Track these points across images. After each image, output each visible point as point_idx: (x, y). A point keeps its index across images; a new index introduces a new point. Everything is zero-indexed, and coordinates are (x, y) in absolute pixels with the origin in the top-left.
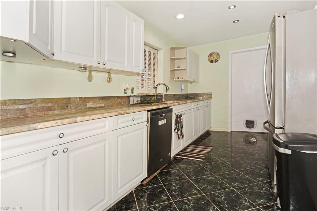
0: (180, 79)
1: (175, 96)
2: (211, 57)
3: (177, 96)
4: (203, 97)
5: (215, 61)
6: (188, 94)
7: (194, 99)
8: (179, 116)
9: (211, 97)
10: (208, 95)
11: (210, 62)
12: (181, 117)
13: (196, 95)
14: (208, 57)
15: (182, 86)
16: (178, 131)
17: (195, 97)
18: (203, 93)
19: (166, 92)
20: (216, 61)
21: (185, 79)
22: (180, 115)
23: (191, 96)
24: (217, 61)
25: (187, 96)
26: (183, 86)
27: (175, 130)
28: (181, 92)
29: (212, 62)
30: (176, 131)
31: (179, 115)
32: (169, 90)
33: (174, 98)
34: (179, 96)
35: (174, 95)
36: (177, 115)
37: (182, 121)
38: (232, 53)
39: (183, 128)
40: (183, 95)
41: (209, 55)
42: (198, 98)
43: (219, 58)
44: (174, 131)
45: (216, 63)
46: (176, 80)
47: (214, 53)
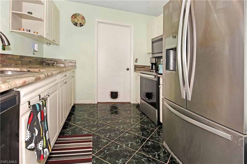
0: (32, 33)
1: (23, 59)
2: (75, 18)
3: (27, 60)
4: (65, 64)
5: (79, 24)
6: (43, 58)
7: (53, 65)
8: (38, 109)
9: (75, 66)
10: (72, 62)
11: (74, 24)
12: (45, 108)
13: (55, 61)
14: (72, 17)
15: (34, 46)
16: (36, 144)
17: (54, 63)
18: (65, 60)
19: (4, 49)
20: (81, 25)
21: (42, 35)
22: (41, 104)
23: (49, 62)
24: (83, 25)
25: (42, 60)
26: (36, 45)
27: (28, 143)
28: (34, 54)
29: (76, 24)
30: (32, 145)
31: (39, 104)
32: (9, 44)
33: (20, 62)
34: (31, 60)
35: (21, 57)
36: (34, 106)
37: (45, 115)
38: (99, 22)
39: (48, 130)
40: (36, 59)
41: (73, 15)
42: (58, 65)
43: (85, 22)
44: (26, 147)
45: (81, 27)
46: (25, 32)
47: (79, 15)
